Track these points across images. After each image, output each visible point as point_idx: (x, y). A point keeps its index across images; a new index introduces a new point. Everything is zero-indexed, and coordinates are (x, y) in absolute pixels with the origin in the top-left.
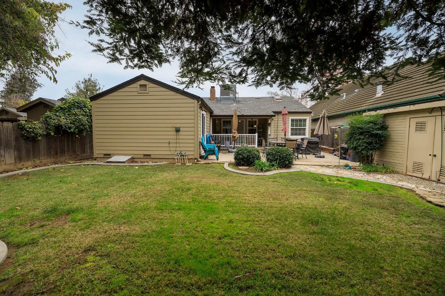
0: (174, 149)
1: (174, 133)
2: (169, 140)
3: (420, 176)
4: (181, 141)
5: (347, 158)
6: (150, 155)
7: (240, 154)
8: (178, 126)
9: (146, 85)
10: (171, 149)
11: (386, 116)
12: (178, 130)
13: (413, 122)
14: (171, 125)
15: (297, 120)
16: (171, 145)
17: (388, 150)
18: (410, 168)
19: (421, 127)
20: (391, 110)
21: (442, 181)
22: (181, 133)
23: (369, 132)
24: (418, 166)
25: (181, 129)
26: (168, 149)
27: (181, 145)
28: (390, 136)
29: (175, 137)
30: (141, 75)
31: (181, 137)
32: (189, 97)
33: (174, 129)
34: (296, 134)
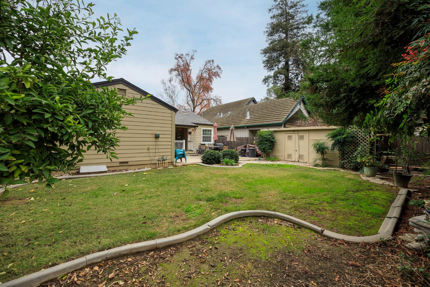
0: (154, 154)
1: (154, 139)
2: (148, 146)
3: (291, 160)
4: (160, 147)
5: (246, 156)
6: (127, 162)
7: (212, 156)
8: (157, 133)
9: (126, 90)
10: (151, 154)
11: (275, 131)
12: (157, 137)
13: (287, 135)
14: (150, 132)
15: (206, 130)
16: (150, 151)
17: (275, 149)
18: (286, 157)
19: (290, 138)
20: (276, 129)
21: (300, 161)
22: (160, 139)
23: (270, 140)
24: (289, 156)
25: (161, 136)
26: (148, 155)
27: (160, 150)
28: (276, 141)
29: (154, 143)
30: (120, 79)
31: (159, 143)
32: (166, 107)
33: (154, 136)
34: (206, 141)
